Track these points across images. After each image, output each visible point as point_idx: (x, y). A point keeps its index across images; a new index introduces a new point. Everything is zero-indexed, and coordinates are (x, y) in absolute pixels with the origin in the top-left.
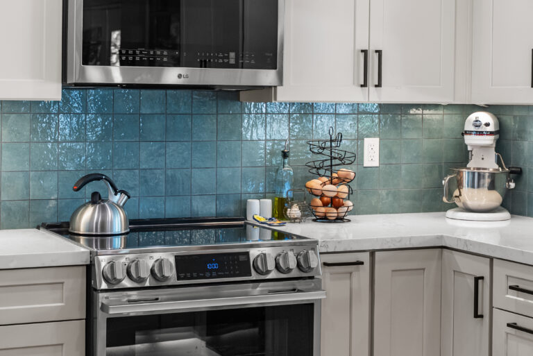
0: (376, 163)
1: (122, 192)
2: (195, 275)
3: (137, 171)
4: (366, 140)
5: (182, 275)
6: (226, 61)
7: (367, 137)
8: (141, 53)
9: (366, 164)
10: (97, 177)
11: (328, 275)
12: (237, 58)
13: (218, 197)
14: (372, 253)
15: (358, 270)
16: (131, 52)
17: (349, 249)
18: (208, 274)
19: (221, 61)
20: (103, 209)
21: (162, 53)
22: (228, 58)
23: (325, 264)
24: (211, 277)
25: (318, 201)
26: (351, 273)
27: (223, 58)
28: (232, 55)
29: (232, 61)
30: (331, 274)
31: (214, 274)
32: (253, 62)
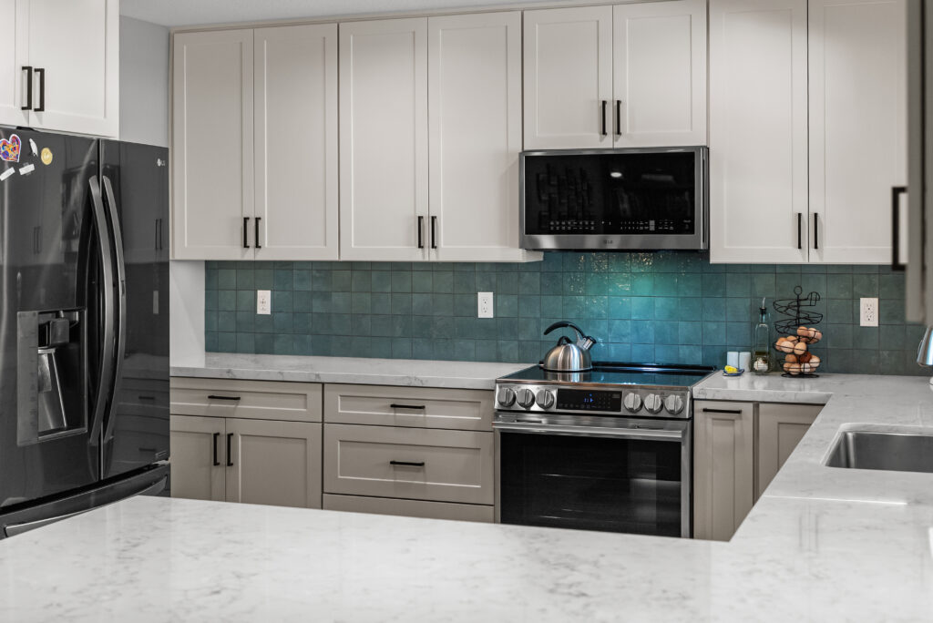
0: (874, 323)
1: (588, 338)
2: (572, 406)
3: (629, 322)
4: (862, 299)
5: (561, 405)
6: (646, 228)
7: (864, 297)
8: (572, 223)
9: (864, 323)
10: (563, 325)
11: (709, 420)
12: (657, 225)
13: (704, 348)
14: (756, 404)
15: (741, 419)
16: (563, 223)
17: (728, 398)
18: (583, 406)
19: (642, 228)
20: (567, 351)
21: (590, 223)
22: (648, 225)
23: (705, 410)
24: (585, 409)
25: (791, 358)
26: (733, 420)
27: (645, 225)
28: (652, 223)
29: (652, 228)
30: (713, 419)
31: (588, 407)
32: (672, 228)
